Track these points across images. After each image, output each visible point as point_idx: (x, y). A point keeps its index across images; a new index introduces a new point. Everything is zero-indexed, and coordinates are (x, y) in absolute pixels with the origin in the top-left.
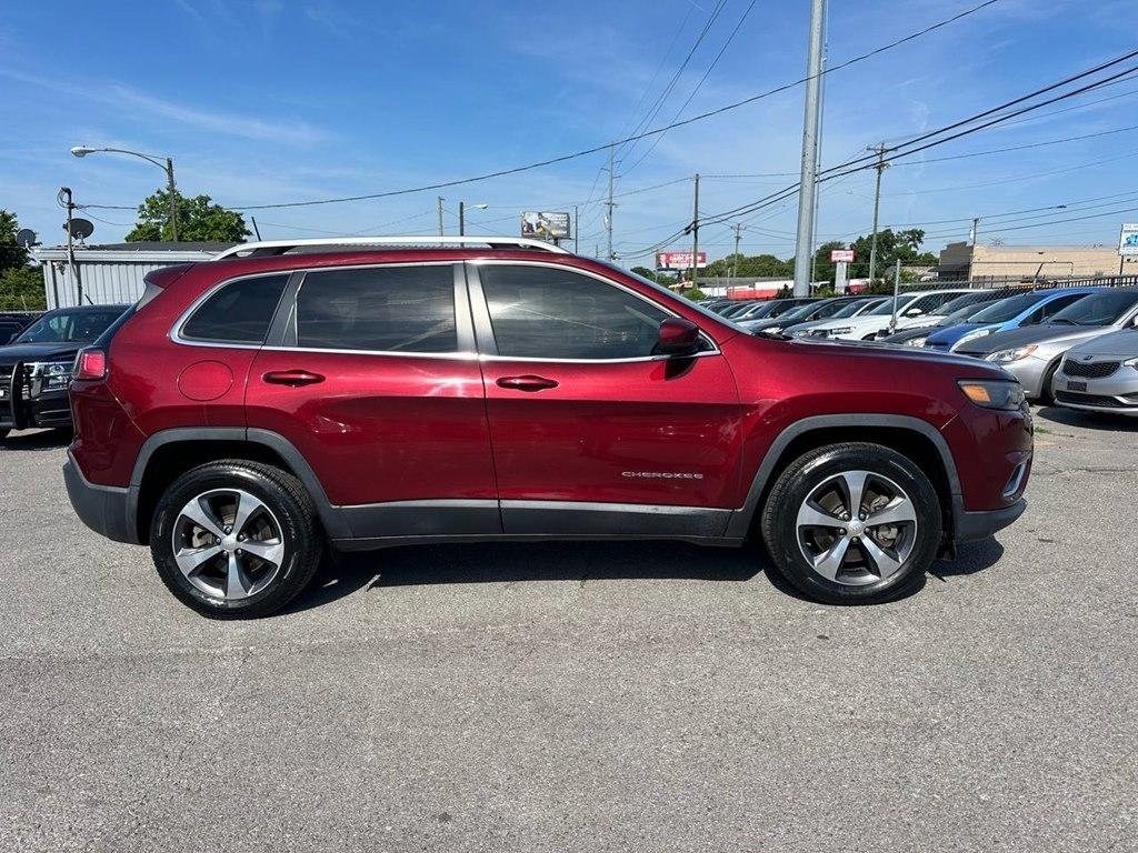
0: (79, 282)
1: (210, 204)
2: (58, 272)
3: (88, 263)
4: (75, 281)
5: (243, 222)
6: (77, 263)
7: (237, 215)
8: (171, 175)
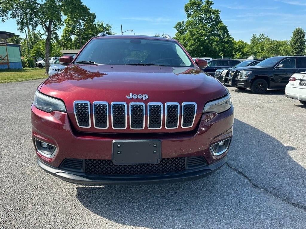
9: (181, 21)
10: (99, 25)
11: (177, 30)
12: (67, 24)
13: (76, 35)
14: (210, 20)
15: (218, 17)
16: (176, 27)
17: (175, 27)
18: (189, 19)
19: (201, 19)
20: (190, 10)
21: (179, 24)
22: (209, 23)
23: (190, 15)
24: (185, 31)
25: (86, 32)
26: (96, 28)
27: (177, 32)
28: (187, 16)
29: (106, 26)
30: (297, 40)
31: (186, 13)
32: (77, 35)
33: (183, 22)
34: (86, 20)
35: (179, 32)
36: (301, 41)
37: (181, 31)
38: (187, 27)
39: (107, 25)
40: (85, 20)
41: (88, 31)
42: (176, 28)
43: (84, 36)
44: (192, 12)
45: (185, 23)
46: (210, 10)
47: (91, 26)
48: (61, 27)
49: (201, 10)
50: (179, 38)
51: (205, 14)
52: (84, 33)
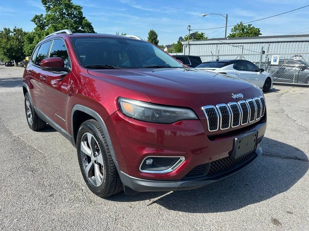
0: (190, 50)
1: (251, 26)
2: (186, 47)
3: (192, 45)
4: (189, 49)
5: (260, 31)
6: (189, 45)
7: (258, 29)
8: (227, 19)
9: (39, 14)
11: (37, 25)
14: (73, 16)
15: (81, 13)
16: (34, 20)
17: (32, 21)
18: (49, 13)
19: (62, 14)
20: (48, 3)
21: (36, 17)
22: (72, 19)
23: (48, 8)
24: (46, 26)
27: (36, 26)
28: (46, 9)
30: (153, 40)
31: (44, 5)
33: (42, 15)
35: (38, 26)
36: (155, 41)
37: (41, 26)
38: (48, 21)
42: (35, 22)
44: (51, 5)
45: (44, 17)
46: (71, 5)
49: (61, 4)
50: (40, 33)
51: (66, 9)
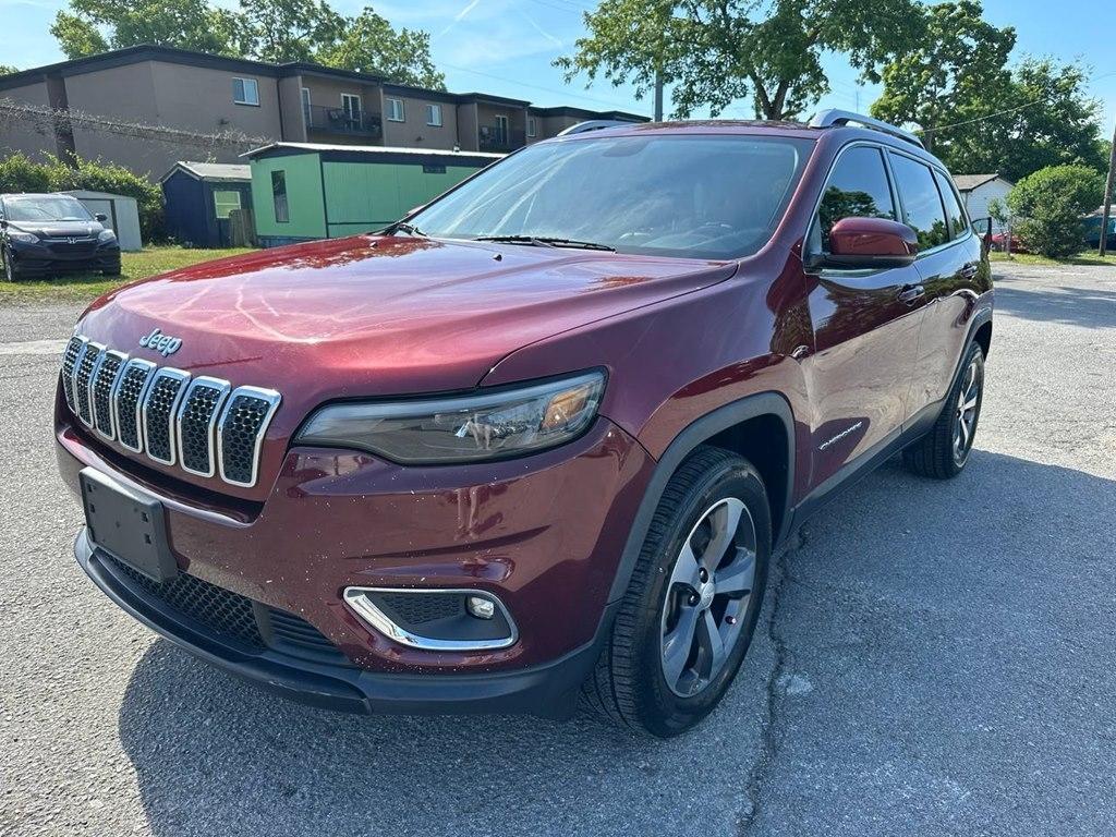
10: (1027, 75)
12: (889, 85)
13: (917, 121)
25: (962, 109)
26: (1011, 88)
29: (1059, 76)
32: (923, 122)
34: (971, 61)
39: (1065, 71)
40: (966, 62)
41: (969, 104)
43: (949, 124)
47: (985, 81)
48: (818, 100)
52: (951, 112)
